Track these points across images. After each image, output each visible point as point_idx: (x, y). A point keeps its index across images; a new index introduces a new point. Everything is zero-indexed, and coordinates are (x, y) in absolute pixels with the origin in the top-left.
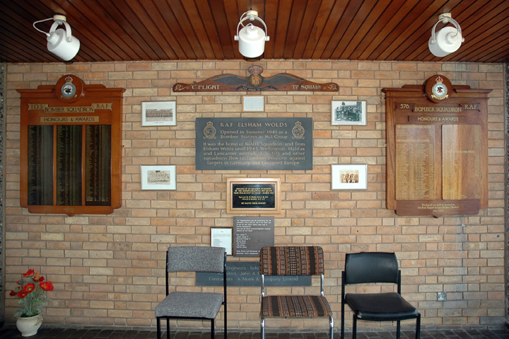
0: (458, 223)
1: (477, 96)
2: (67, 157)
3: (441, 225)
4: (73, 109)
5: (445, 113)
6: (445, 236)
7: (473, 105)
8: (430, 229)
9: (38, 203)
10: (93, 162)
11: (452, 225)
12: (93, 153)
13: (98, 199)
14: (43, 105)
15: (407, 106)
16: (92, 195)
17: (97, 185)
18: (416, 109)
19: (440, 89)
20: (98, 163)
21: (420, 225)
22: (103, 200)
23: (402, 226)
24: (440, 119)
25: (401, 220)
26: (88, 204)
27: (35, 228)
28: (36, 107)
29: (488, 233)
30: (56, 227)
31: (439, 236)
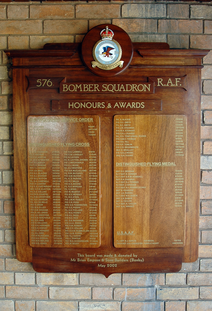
0: (148, 282)
1: (182, 63)
3: (117, 286)
5: (119, 93)
6: (124, 304)
7: (173, 78)
8: (98, 293)
11: (136, 287)
15: (48, 82)
18: (66, 88)
19: (107, 51)
21: (79, 285)
23: (49, 286)
24: (109, 106)
25: (47, 278)
29: (200, 299)
31: (114, 304)
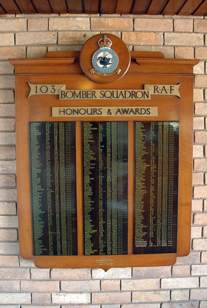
2: (101, 177)
4: (112, 94)
9: (51, 252)
10: (147, 184)
12: (148, 169)
13: (155, 243)
14: (57, 87)
16: (146, 238)
17: (155, 221)
20: (156, 185)
22: (164, 245)
26: (137, 251)
27: (42, 286)
28: (44, 89)
30: (78, 285)
